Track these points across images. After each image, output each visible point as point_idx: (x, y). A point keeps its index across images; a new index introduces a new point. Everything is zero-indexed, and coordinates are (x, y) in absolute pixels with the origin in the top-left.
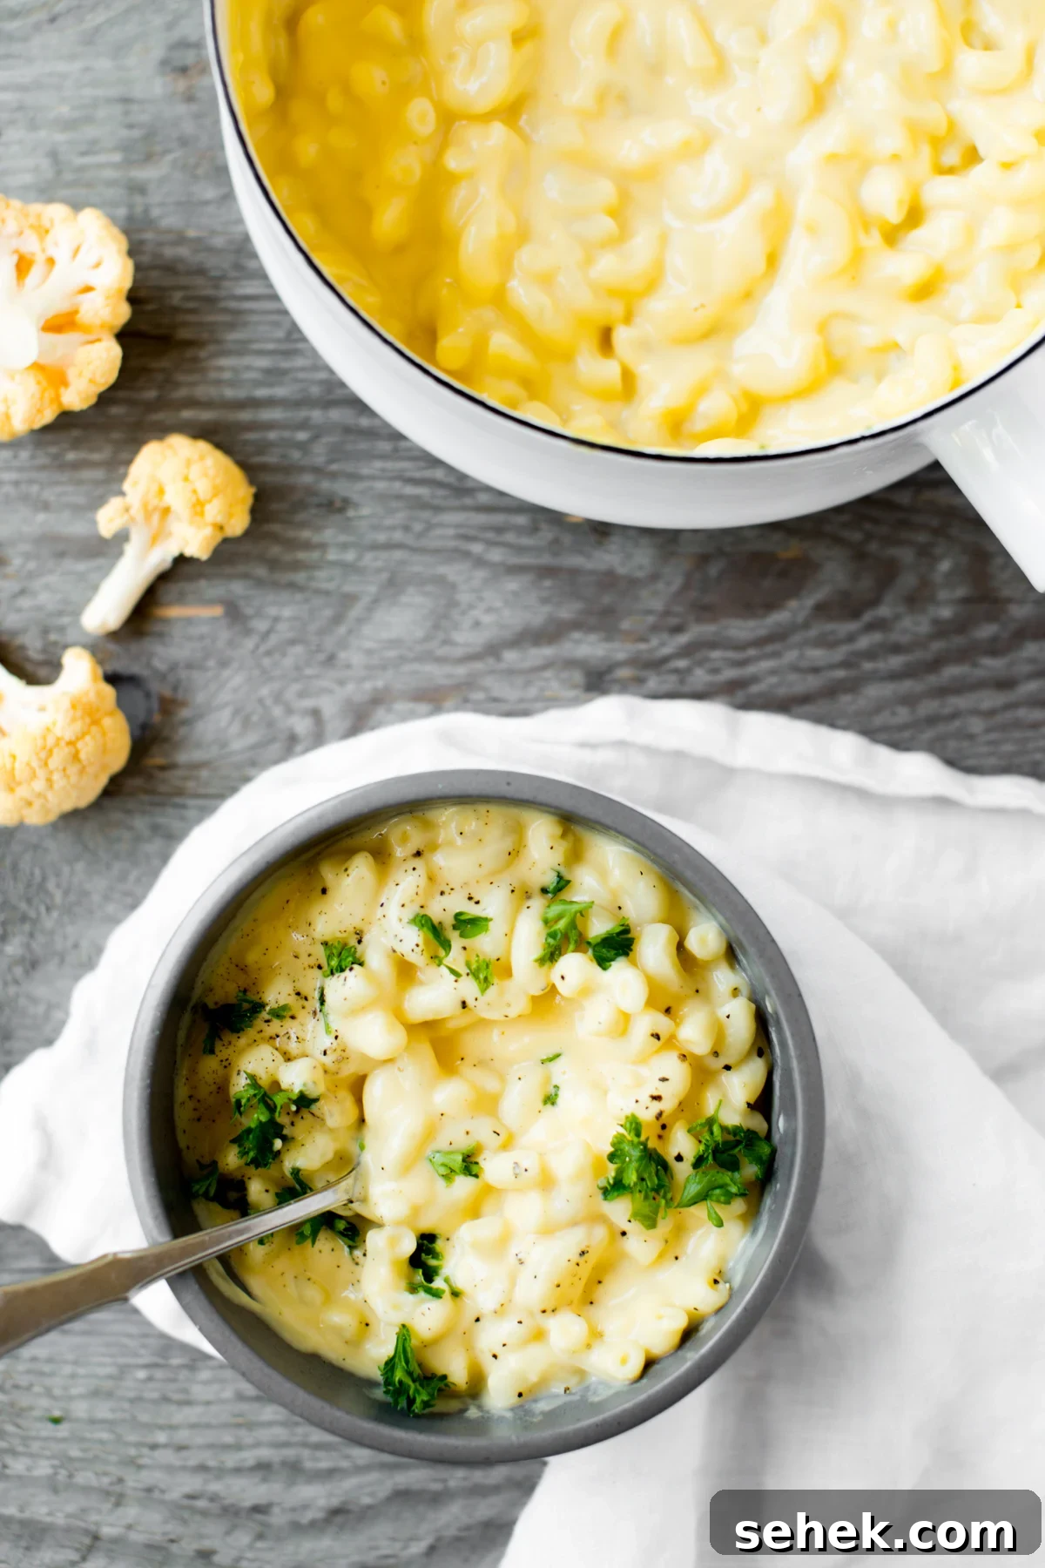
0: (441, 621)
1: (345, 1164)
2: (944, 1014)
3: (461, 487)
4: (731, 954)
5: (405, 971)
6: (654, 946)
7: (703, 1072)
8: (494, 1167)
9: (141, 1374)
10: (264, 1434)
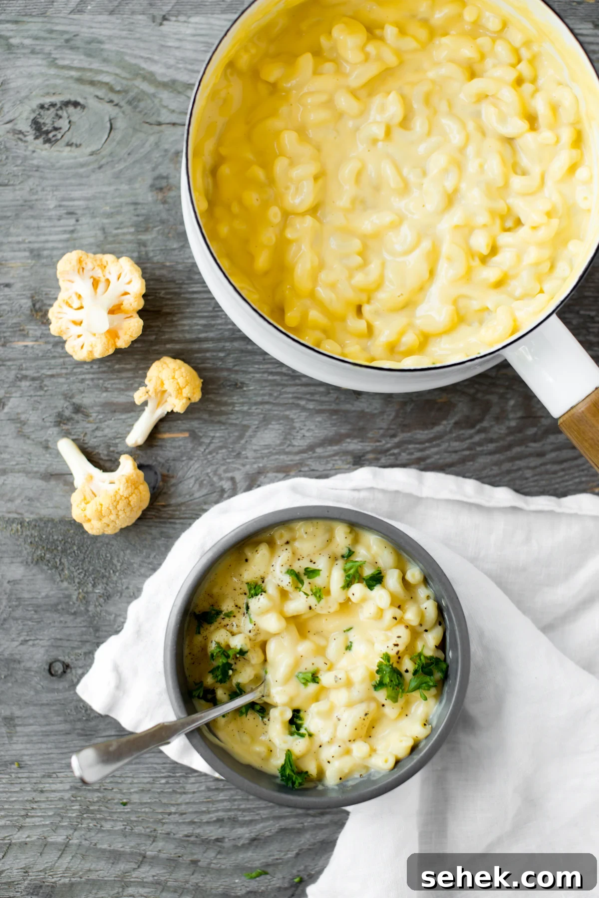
0: (287, 436)
1: (260, 680)
2: (520, 603)
3: (294, 376)
4: (426, 581)
5: (284, 594)
6: (392, 579)
7: (415, 633)
8: (326, 679)
9: (163, 781)
10: (220, 806)
